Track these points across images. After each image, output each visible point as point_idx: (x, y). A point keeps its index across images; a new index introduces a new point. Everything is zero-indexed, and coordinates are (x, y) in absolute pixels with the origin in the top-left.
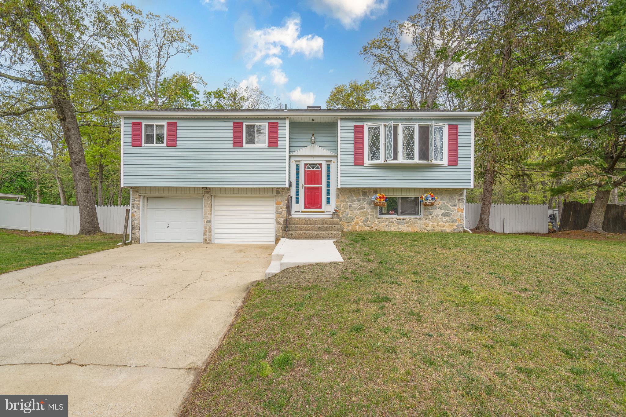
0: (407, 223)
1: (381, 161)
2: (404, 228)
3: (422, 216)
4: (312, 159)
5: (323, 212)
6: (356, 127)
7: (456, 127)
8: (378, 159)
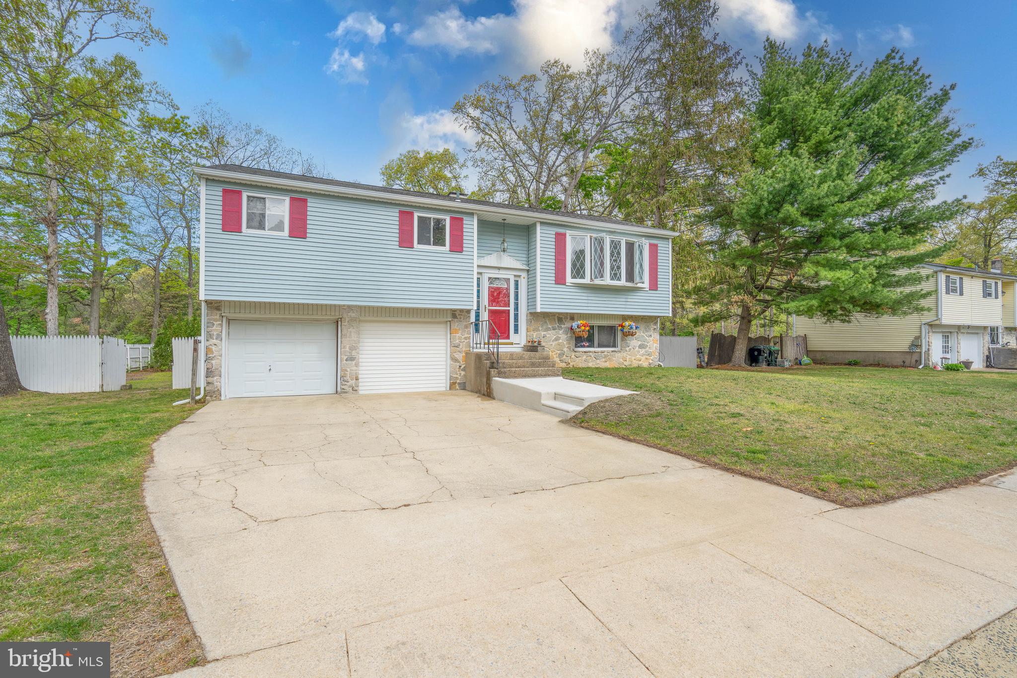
0: (606, 356)
1: (587, 280)
2: (602, 364)
3: (619, 348)
4: (497, 271)
5: (512, 344)
6: (557, 234)
7: (656, 246)
8: (583, 277)
